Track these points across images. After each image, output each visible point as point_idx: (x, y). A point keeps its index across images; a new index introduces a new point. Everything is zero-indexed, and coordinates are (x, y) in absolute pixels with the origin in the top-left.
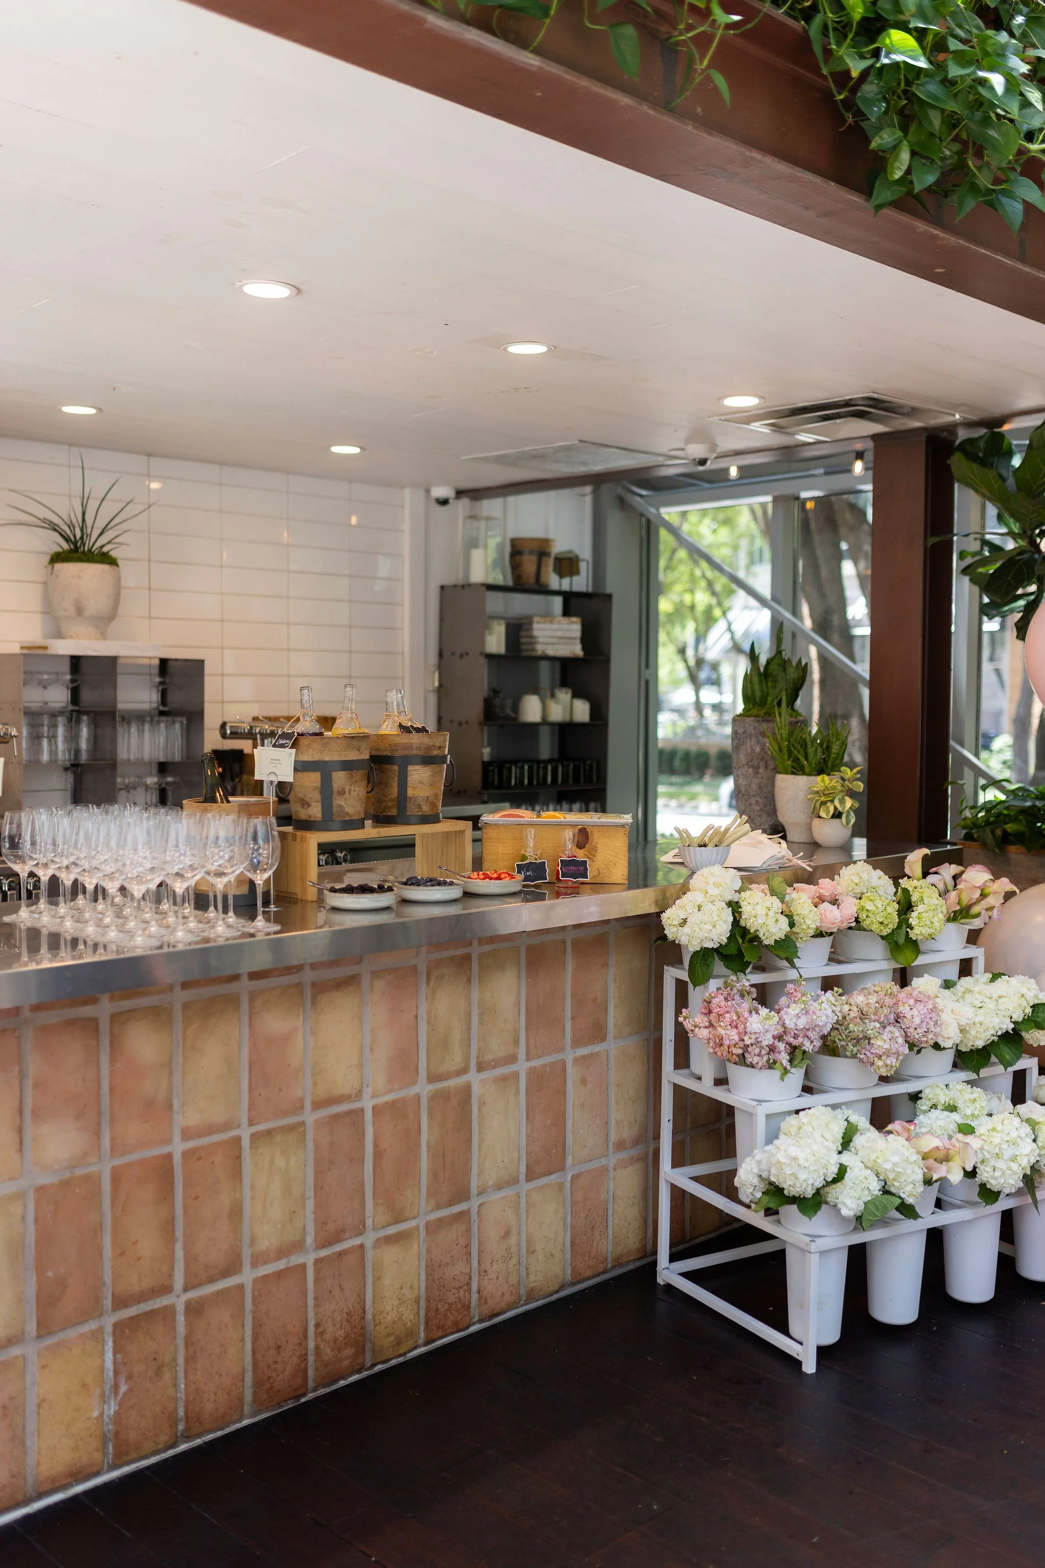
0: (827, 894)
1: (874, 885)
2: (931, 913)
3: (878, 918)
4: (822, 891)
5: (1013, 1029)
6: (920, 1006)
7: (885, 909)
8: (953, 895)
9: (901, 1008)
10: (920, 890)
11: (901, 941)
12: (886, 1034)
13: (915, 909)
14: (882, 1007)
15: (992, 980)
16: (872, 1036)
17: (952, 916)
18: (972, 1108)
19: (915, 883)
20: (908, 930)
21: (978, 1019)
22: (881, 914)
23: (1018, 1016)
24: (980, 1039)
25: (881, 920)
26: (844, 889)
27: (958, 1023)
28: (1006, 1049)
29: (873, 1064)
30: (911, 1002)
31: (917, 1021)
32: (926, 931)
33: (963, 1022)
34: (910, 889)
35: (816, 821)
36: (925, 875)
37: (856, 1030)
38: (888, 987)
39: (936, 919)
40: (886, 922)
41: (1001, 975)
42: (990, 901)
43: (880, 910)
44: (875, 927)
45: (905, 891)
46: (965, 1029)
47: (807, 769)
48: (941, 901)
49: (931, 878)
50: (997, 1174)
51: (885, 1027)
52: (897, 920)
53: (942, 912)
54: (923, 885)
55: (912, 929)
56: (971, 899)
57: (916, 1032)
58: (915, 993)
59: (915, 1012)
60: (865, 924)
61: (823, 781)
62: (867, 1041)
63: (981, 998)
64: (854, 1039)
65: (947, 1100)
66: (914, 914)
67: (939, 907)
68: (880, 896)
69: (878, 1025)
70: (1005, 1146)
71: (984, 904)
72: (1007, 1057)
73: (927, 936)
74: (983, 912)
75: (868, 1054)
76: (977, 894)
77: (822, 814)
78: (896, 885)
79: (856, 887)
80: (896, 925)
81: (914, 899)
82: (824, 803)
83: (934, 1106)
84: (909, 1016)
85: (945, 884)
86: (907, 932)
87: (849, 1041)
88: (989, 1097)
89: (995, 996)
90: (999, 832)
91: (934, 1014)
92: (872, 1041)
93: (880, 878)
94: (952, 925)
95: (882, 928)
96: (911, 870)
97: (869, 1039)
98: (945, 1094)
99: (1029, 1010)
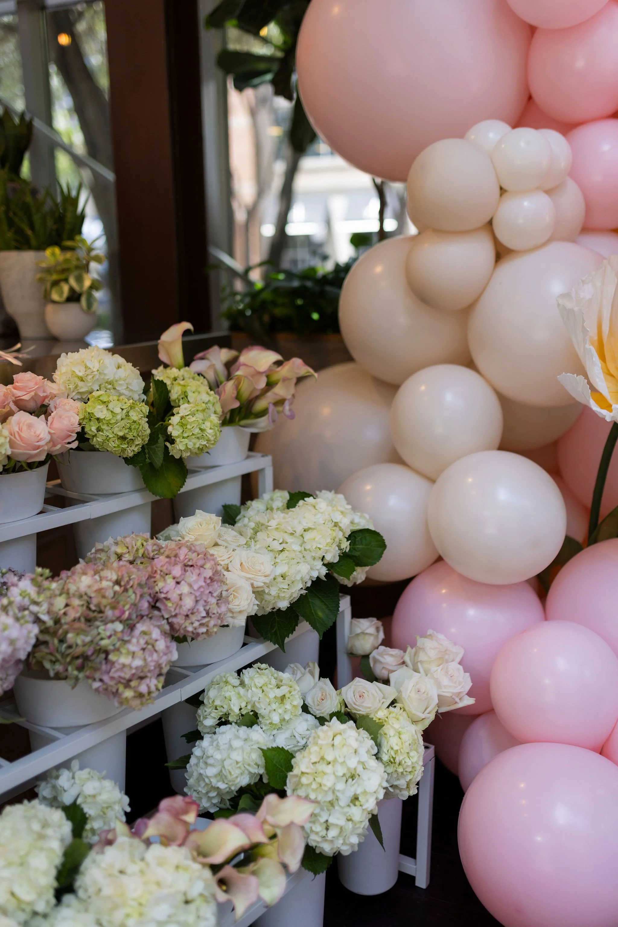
0: (26, 397)
1: (110, 377)
2: (200, 416)
3: (116, 430)
4: (18, 393)
5: (327, 575)
6: (192, 576)
7: (127, 415)
8: (229, 386)
9: (161, 584)
10: (182, 383)
11: (159, 460)
12: (134, 640)
13: (175, 411)
14: (126, 590)
15: (291, 504)
16: (111, 648)
17: (228, 416)
18: (280, 711)
19: (174, 372)
20: (168, 444)
21: (280, 570)
22: (122, 423)
23: (333, 557)
24: (284, 598)
25: (121, 434)
26: (63, 388)
27: (252, 585)
28: (317, 602)
29: (116, 693)
30: (177, 571)
31: (188, 603)
32: (193, 444)
33: (259, 582)
34: (168, 382)
35: (50, 308)
36: (188, 362)
37: (79, 642)
38: (139, 544)
39: (208, 424)
40: (130, 437)
41: (304, 495)
42: (279, 391)
43: (119, 417)
44: (113, 445)
45: (161, 385)
46: (263, 591)
47: (33, 242)
48: (212, 397)
49: (197, 366)
50: (333, 833)
51: (132, 627)
52: (149, 431)
53: (215, 413)
54: (187, 375)
55: (172, 442)
56: (255, 389)
57: (188, 622)
58: (183, 553)
59: (184, 589)
60: (97, 441)
61: (53, 254)
62: (103, 656)
63: (280, 536)
64: (77, 658)
65: (243, 705)
66: (175, 420)
67: (210, 405)
68: (120, 395)
69: (119, 627)
70: (340, 786)
71: (270, 397)
72: (320, 614)
73: (196, 451)
74: (271, 408)
75: (106, 678)
76: (262, 384)
77: (55, 296)
78: (146, 376)
79: (80, 384)
80: (147, 439)
81: (174, 395)
82: (56, 283)
83: (223, 722)
84: (174, 596)
85: (216, 372)
86: (166, 448)
87: (70, 663)
88: (299, 675)
89: (299, 530)
90: (266, 318)
91: (215, 585)
92: (112, 657)
93: (119, 367)
94: (229, 430)
95: (125, 446)
96: (168, 354)
97: (107, 653)
98: (239, 696)
99: (346, 545)
